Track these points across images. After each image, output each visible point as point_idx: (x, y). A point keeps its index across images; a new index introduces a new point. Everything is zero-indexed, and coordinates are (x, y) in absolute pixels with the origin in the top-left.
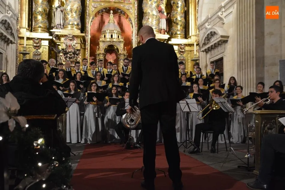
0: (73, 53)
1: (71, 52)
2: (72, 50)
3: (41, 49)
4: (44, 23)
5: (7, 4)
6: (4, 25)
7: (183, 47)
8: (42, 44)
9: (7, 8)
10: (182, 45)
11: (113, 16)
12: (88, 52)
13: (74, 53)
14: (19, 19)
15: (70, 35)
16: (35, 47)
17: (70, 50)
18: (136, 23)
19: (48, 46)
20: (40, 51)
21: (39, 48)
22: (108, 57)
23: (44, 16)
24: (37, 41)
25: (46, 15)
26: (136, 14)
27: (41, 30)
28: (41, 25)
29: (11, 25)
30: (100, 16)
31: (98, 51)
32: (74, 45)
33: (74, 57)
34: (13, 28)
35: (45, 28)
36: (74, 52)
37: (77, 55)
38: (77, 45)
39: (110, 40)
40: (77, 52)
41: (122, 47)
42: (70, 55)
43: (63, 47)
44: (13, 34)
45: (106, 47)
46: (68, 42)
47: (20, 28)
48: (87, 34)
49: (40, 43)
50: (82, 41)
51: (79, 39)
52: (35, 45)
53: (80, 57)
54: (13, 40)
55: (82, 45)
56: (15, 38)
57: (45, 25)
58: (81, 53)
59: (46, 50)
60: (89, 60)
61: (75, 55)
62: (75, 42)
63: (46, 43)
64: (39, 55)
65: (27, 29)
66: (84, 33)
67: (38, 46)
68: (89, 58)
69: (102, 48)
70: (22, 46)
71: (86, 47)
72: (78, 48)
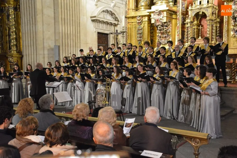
0: (161, 26)
1: (159, 26)
2: (160, 23)
3: (143, 24)
4: (145, 2)
6: (108, 13)
8: (143, 20)
12: (179, 22)
14: (127, 3)
15: (156, 11)
16: (138, 24)
17: (158, 24)
19: (148, 21)
20: (142, 26)
21: (141, 24)
22: (204, 22)
24: (138, 18)
27: (144, 8)
28: (143, 4)
29: (113, 12)
31: (187, 20)
32: (161, 19)
33: (163, 29)
34: (116, 14)
35: (146, 6)
36: (162, 24)
37: (166, 26)
38: (163, 18)
39: (198, 7)
40: (165, 24)
41: (208, 13)
42: (160, 28)
43: (153, 21)
44: (116, 18)
45: (195, 15)
46: (156, 17)
47: (128, 9)
48: (178, 5)
49: (141, 19)
50: (171, 13)
51: (165, 13)
52: (138, 22)
53: (171, 28)
54: (116, 23)
55: (174, 16)
56: (119, 20)
57: (146, 3)
58: (172, 24)
59: (146, 25)
60: (181, 28)
61: (164, 27)
62: (162, 16)
63: (146, 19)
64: (141, 29)
65: (133, 10)
66: (176, 4)
67: (140, 23)
68: (181, 27)
69: (190, 16)
70: (130, 24)
71: (178, 17)
72: (165, 20)
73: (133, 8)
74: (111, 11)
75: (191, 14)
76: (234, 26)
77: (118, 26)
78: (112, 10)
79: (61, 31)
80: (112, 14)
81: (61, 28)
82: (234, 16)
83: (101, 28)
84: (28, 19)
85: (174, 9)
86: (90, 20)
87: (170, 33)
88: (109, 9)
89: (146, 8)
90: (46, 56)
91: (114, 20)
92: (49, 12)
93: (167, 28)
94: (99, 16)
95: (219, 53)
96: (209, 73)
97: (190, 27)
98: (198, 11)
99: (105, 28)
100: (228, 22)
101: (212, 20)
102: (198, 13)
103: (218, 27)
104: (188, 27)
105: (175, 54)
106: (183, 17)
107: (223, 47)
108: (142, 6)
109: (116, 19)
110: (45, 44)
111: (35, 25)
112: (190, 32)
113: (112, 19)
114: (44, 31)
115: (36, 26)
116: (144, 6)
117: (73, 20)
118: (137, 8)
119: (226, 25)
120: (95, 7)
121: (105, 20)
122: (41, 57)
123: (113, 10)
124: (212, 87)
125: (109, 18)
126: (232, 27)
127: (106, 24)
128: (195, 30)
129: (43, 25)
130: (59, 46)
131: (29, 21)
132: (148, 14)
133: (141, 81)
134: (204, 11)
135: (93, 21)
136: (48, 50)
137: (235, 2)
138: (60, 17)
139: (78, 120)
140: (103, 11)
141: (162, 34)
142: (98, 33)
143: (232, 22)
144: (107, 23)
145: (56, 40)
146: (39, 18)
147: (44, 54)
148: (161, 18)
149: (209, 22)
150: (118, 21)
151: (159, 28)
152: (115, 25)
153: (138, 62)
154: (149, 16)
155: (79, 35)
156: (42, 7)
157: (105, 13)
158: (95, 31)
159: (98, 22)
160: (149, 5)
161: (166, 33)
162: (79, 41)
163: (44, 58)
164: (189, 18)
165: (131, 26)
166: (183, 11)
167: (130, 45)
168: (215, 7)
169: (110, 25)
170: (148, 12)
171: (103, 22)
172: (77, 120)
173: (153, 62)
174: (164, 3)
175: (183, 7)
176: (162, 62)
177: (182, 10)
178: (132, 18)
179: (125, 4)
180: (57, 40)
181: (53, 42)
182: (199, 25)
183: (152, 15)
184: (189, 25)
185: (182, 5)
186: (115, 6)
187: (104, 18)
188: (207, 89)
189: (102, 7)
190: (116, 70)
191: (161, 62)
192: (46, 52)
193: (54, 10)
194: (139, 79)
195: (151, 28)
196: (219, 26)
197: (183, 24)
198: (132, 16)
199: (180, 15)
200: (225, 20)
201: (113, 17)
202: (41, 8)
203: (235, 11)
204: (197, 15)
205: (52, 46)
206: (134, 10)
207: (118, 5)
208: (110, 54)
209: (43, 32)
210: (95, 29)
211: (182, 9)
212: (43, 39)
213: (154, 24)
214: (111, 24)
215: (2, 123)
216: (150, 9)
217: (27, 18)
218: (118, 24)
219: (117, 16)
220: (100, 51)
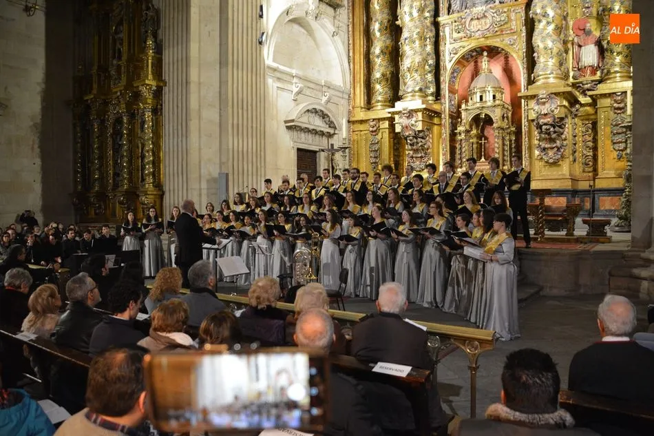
0: (413, 137)
1: (409, 137)
2: (411, 133)
3: (380, 134)
4: (383, 94)
5: (323, 84)
6: (317, 114)
7: (619, 98)
8: (381, 127)
9: (325, 89)
10: (619, 96)
11: (488, 61)
12: (446, 131)
13: (416, 137)
14: (352, 95)
15: (404, 110)
16: (372, 133)
17: (407, 134)
18: (525, 66)
19: (389, 128)
20: (379, 137)
21: (376, 133)
22: (489, 132)
23: (383, 83)
24: (372, 124)
25: (387, 80)
26: (524, 50)
27: (381, 105)
28: (380, 98)
29: (326, 112)
30: (473, 64)
31: (459, 127)
32: (412, 125)
33: (417, 143)
34: (329, 114)
35: (385, 102)
36: (415, 134)
37: (422, 138)
38: (417, 123)
39: (478, 105)
40: (421, 135)
41: (496, 115)
42: (411, 140)
43: (398, 129)
44: (332, 122)
45: (472, 118)
46: (405, 121)
47: (353, 108)
48: (443, 101)
49: (377, 125)
50: (431, 115)
51: (420, 114)
52: (371, 129)
53: (431, 141)
54: (332, 131)
55: (436, 120)
56: (337, 127)
57: (385, 96)
58: (432, 133)
59: (386, 135)
60: (448, 142)
61: (419, 140)
62: (414, 119)
63: (386, 124)
64: (378, 143)
65: (362, 108)
66: (439, 100)
67: (375, 131)
68: (448, 139)
69: (464, 121)
70: (357, 133)
71: (443, 122)
72: (420, 127)
73: (363, 106)
74: (321, 111)
75: (466, 117)
76: (539, 140)
77: (336, 137)
78: (323, 109)
79: (231, 147)
80: (324, 116)
81: (232, 142)
82: (539, 123)
83: (303, 140)
84: (175, 128)
85: (436, 107)
86: (283, 127)
87: (429, 150)
88: (318, 107)
89: (386, 106)
90: (204, 192)
91: (328, 126)
92: (212, 115)
93: (423, 141)
94: (301, 120)
95: (515, 187)
96: (499, 223)
97: (466, 139)
98: (478, 112)
99: (310, 142)
100: (530, 132)
101: (503, 129)
102: (479, 115)
103: (513, 142)
104: (461, 140)
105: (439, 187)
106: (452, 122)
107: (522, 177)
108: (378, 101)
109: (331, 124)
110: (202, 171)
111: (186, 137)
112: (466, 149)
113: (324, 125)
114: (202, 147)
115: (188, 139)
116: (381, 101)
117: (252, 127)
118: (369, 105)
119: (527, 139)
120: (293, 104)
121: (311, 127)
122: (196, 193)
123: (326, 108)
124: (505, 247)
125: (318, 124)
126: (536, 142)
127: (312, 133)
128: (475, 146)
129: (200, 137)
130: (227, 175)
131: (176, 132)
132: (390, 115)
133: (375, 237)
134: (488, 113)
135: (289, 128)
136: (208, 181)
137: (538, 100)
138: (230, 122)
139: (259, 307)
140: (308, 111)
141: (416, 151)
142: (299, 150)
143: (536, 133)
144: (315, 132)
145: (221, 164)
146: (193, 125)
147: (200, 189)
148: (413, 122)
149: (497, 131)
150: (335, 128)
151: (409, 141)
152: (330, 136)
153: (371, 203)
154: (391, 120)
155: (262, 154)
156: (200, 106)
157: (310, 114)
158: (292, 146)
159: (297, 131)
160: (390, 101)
161: (423, 150)
162: (263, 164)
163: (200, 195)
164: (463, 124)
165: (359, 136)
166: (452, 112)
167: (355, 171)
168: (506, 106)
169: (320, 135)
170: (389, 113)
171: (307, 130)
172: (257, 307)
173: (398, 202)
174: (417, 97)
175: (451, 105)
176: (418, 203)
177: (449, 111)
178: (361, 124)
179: (347, 97)
180: (224, 163)
181: (218, 166)
182: (481, 136)
183: (397, 117)
184: (463, 136)
185: (450, 101)
186: (328, 101)
187: (310, 124)
188: (496, 251)
189: (305, 104)
190: (329, 217)
191: (415, 202)
192: (204, 185)
193: (220, 109)
194: (371, 233)
195: (395, 141)
196: (515, 140)
197: (453, 135)
198: (361, 119)
199: (447, 117)
200: (524, 129)
201: (325, 122)
202: (197, 107)
203: (540, 114)
204: (476, 119)
205: (215, 174)
206: (364, 108)
207: (335, 99)
208: (319, 189)
209: (200, 149)
210: (292, 143)
211: (449, 108)
212: (200, 162)
213: (399, 133)
214: (322, 134)
215: (125, 310)
216: (393, 107)
217: (173, 127)
218: (335, 134)
219: (332, 119)
220: (301, 181)
